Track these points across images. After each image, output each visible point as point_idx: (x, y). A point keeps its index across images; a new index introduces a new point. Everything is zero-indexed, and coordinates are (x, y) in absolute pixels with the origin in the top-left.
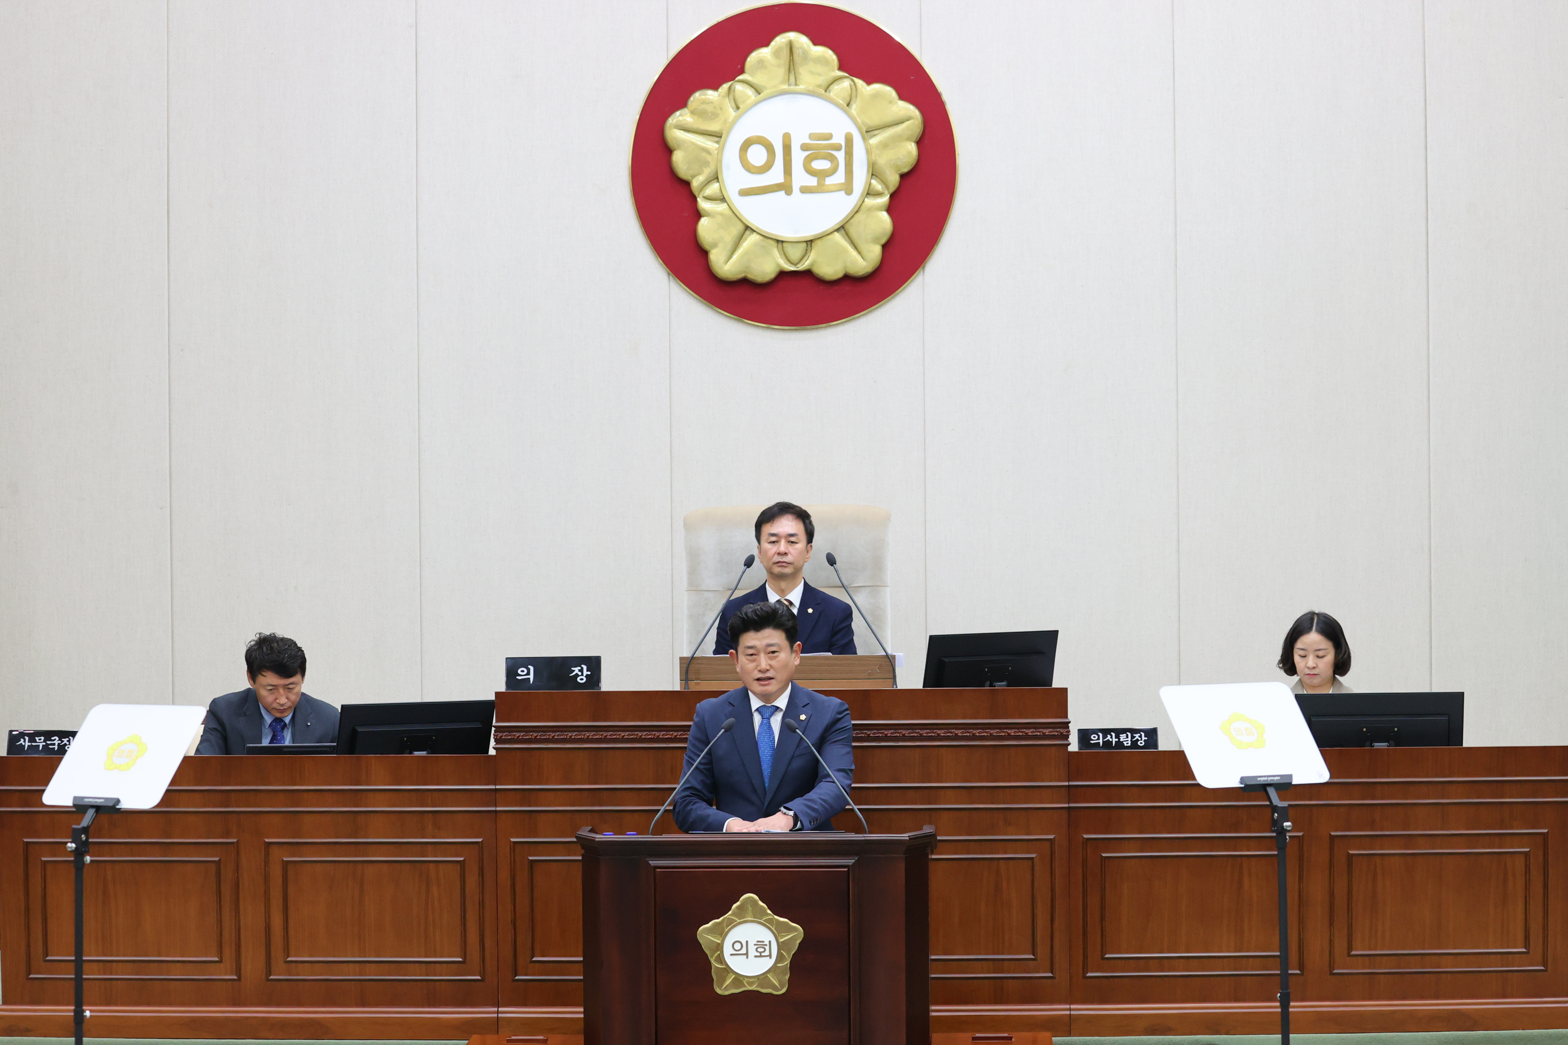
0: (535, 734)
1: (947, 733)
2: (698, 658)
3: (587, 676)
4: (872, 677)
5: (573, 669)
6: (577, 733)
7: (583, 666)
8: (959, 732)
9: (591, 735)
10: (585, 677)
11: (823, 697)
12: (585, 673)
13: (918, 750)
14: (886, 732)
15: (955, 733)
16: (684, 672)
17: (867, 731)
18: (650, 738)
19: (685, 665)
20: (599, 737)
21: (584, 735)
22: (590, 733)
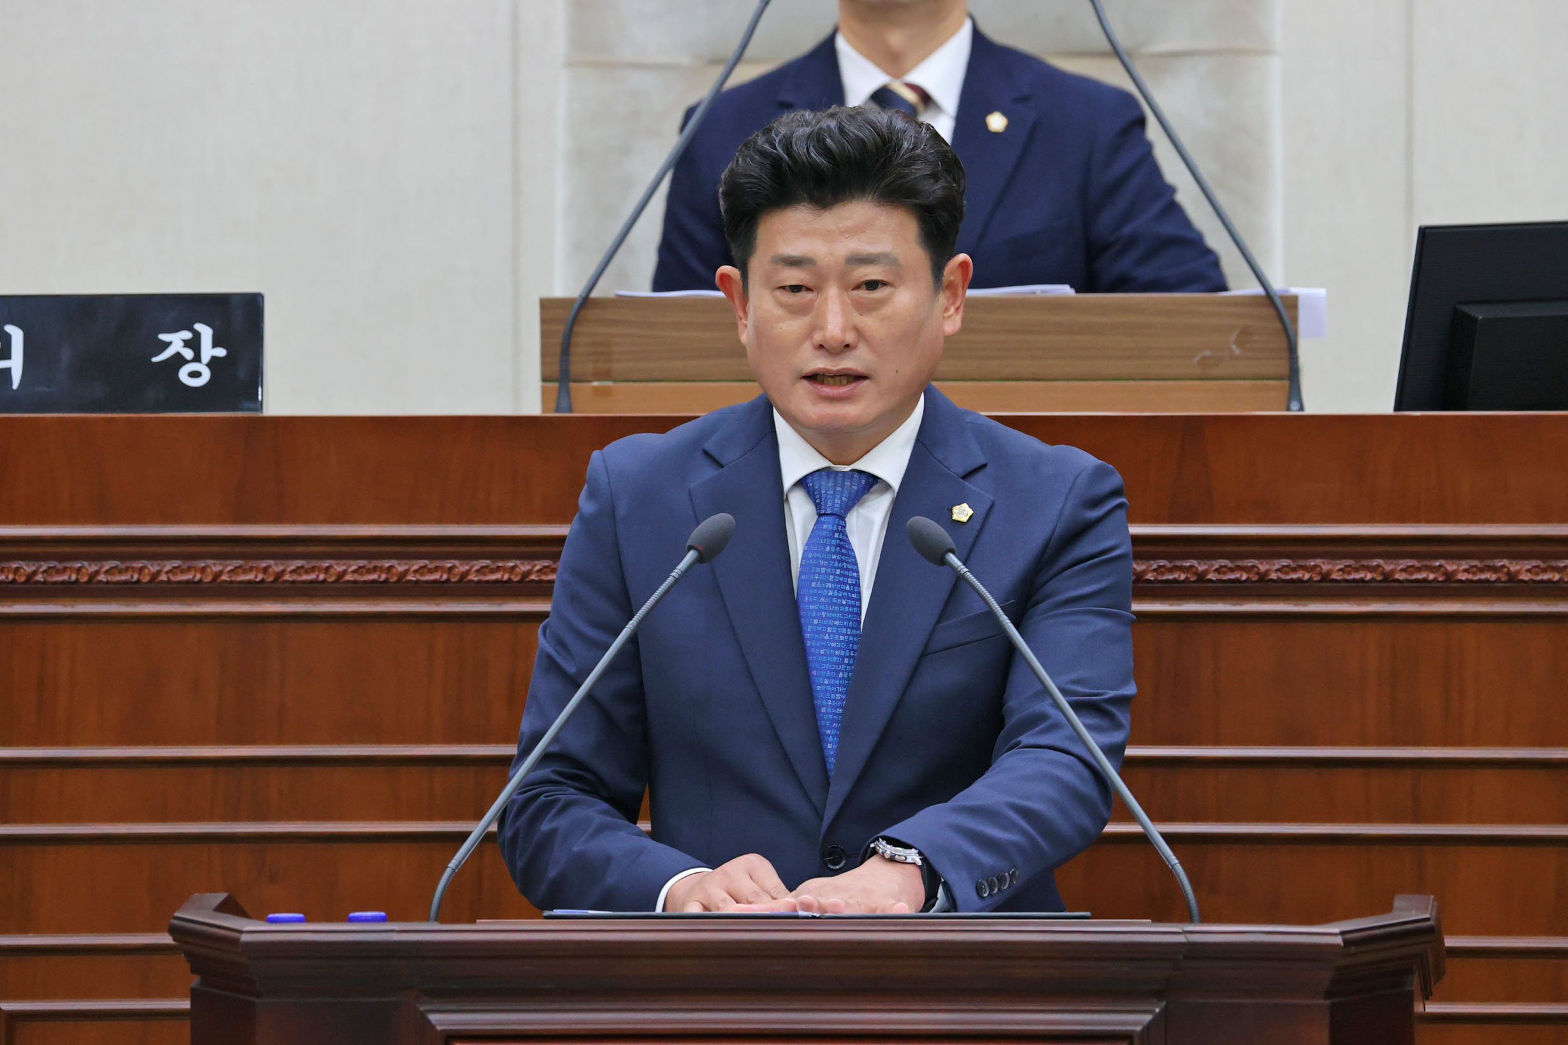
0: (28, 568)
1: (1482, 570)
2: (603, 303)
3: (214, 363)
4: (1215, 372)
5: (164, 337)
6: (176, 563)
7: (198, 327)
8: (1523, 569)
9: (224, 569)
10: (208, 365)
11: (1034, 444)
12: (208, 351)
13: (1375, 630)
14: (1261, 563)
15: (1509, 573)
16: (557, 350)
17: (1195, 563)
18: (435, 582)
19: (561, 328)
20: (256, 577)
21: (203, 570)
22: (224, 562)
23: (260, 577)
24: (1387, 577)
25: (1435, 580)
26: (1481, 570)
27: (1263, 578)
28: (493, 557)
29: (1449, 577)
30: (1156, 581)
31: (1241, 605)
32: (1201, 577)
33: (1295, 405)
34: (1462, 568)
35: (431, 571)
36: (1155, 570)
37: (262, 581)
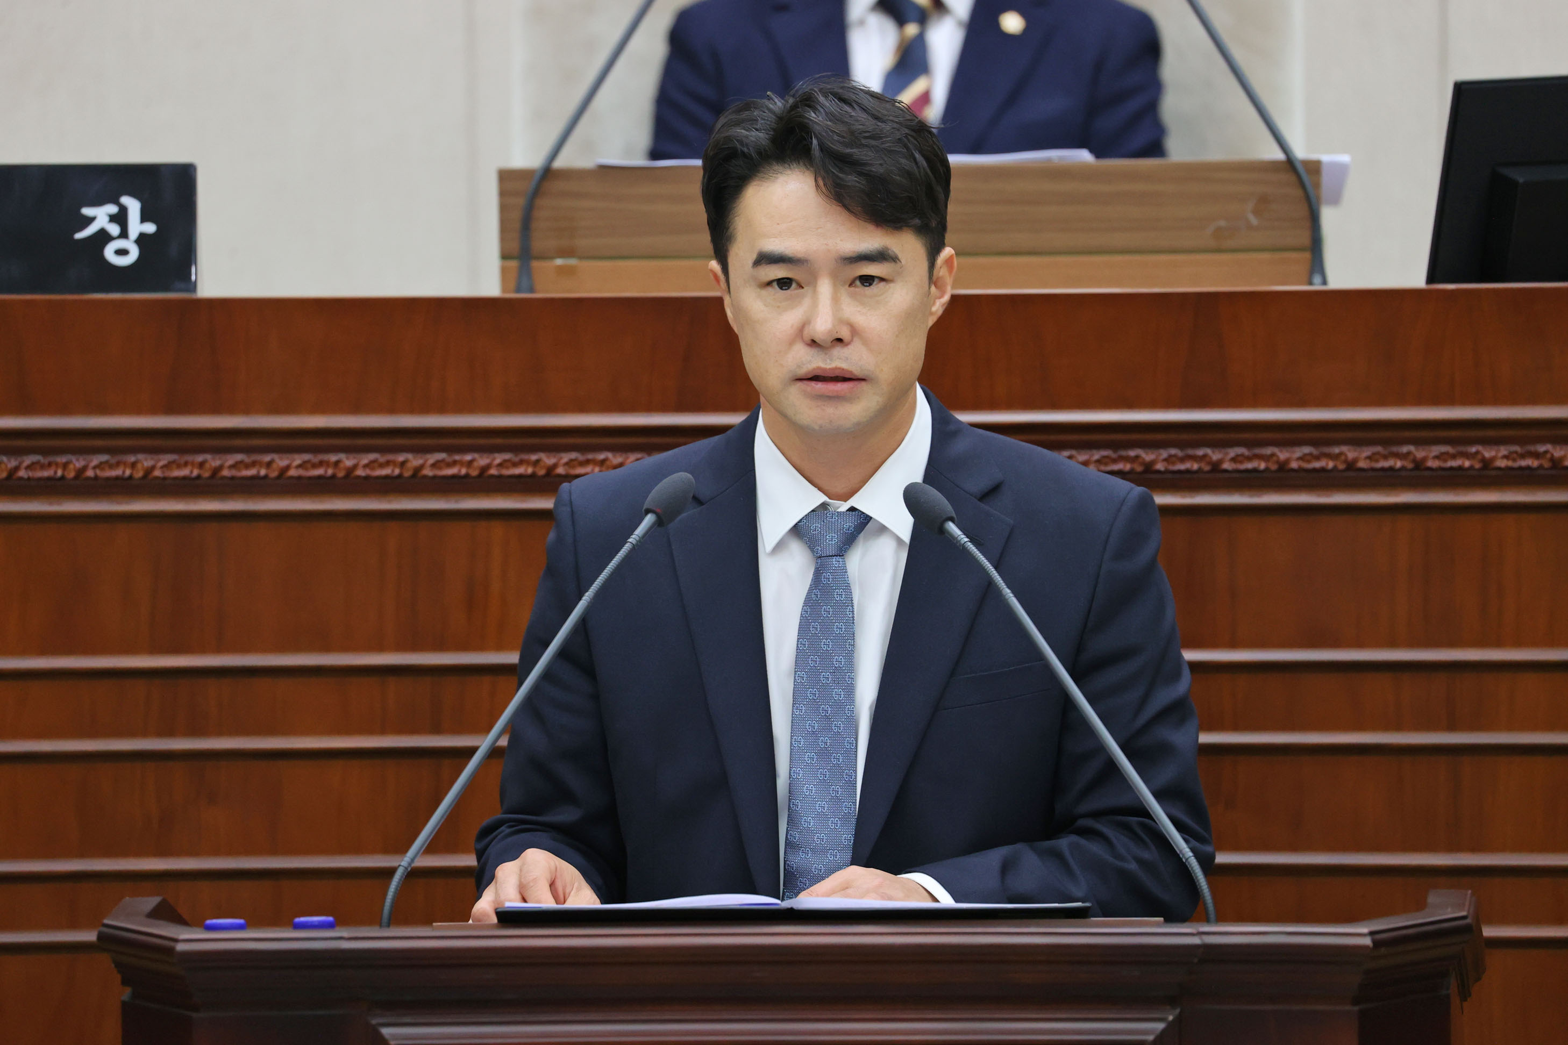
2: (569, 175)
3: (142, 240)
4: (1229, 245)
5: (87, 211)
6: (104, 458)
9: (156, 464)
10: (136, 242)
12: (136, 227)
14: (1281, 451)
15: (1552, 459)
16: (517, 225)
17: (1209, 451)
18: (386, 477)
19: (521, 201)
20: (192, 472)
21: (133, 465)
22: (156, 457)
23: (196, 472)
24: (1419, 465)
25: (1471, 468)
26: (1523, 456)
27: (1283, 467)
28: (450, 450)
29: (1487, 464)
30: (1167, 471)
31: (1259, 496)
32: (1216, 467)
33: (1317, 279)
34: (1501, 454)
35: (382, 466)
36: (1165, 460)
37: (199, 477)
